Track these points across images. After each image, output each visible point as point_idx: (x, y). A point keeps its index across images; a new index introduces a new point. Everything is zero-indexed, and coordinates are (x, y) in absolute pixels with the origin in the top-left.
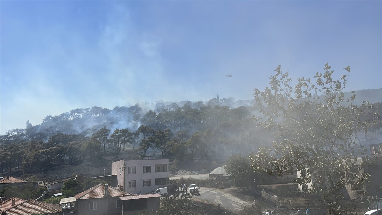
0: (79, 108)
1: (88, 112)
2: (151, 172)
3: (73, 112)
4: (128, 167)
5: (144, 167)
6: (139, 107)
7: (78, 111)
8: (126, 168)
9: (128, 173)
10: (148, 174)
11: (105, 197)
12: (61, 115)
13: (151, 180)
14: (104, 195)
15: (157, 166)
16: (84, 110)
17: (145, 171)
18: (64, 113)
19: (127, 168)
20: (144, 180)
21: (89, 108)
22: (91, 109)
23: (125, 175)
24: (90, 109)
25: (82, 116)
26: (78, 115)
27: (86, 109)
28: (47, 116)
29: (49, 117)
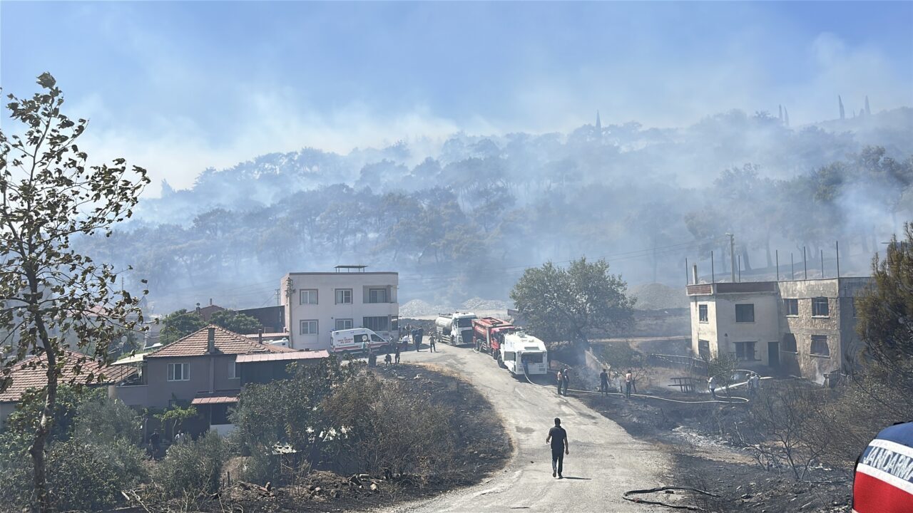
0: (273, 152)
1: (293, 160)
2: (352, 303)
3: (260, 160)
4: (300, 290)
5: (336, 289)
6: (405, 149)
7: (270, 158)
8: (294, 291)
9: (300, 304)
10: (345, 306)
11: (209, 353)
12: (235, 167)
13: (352, 319)
14: (205, 350)
15: (370, 289)
16: (283, 155)
17: (340, 299)
18: (241, 164)
19: (298, 292)
20: (336, 320)
21: (294, 151)
22: (299, 154)
23: (293, 307)
24: (296, 153)
25: (280, 170)
26: (272, 169)
27: (289, 154)
28: (205, 170)
29: (210, 171)
